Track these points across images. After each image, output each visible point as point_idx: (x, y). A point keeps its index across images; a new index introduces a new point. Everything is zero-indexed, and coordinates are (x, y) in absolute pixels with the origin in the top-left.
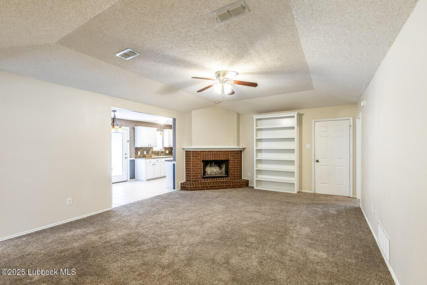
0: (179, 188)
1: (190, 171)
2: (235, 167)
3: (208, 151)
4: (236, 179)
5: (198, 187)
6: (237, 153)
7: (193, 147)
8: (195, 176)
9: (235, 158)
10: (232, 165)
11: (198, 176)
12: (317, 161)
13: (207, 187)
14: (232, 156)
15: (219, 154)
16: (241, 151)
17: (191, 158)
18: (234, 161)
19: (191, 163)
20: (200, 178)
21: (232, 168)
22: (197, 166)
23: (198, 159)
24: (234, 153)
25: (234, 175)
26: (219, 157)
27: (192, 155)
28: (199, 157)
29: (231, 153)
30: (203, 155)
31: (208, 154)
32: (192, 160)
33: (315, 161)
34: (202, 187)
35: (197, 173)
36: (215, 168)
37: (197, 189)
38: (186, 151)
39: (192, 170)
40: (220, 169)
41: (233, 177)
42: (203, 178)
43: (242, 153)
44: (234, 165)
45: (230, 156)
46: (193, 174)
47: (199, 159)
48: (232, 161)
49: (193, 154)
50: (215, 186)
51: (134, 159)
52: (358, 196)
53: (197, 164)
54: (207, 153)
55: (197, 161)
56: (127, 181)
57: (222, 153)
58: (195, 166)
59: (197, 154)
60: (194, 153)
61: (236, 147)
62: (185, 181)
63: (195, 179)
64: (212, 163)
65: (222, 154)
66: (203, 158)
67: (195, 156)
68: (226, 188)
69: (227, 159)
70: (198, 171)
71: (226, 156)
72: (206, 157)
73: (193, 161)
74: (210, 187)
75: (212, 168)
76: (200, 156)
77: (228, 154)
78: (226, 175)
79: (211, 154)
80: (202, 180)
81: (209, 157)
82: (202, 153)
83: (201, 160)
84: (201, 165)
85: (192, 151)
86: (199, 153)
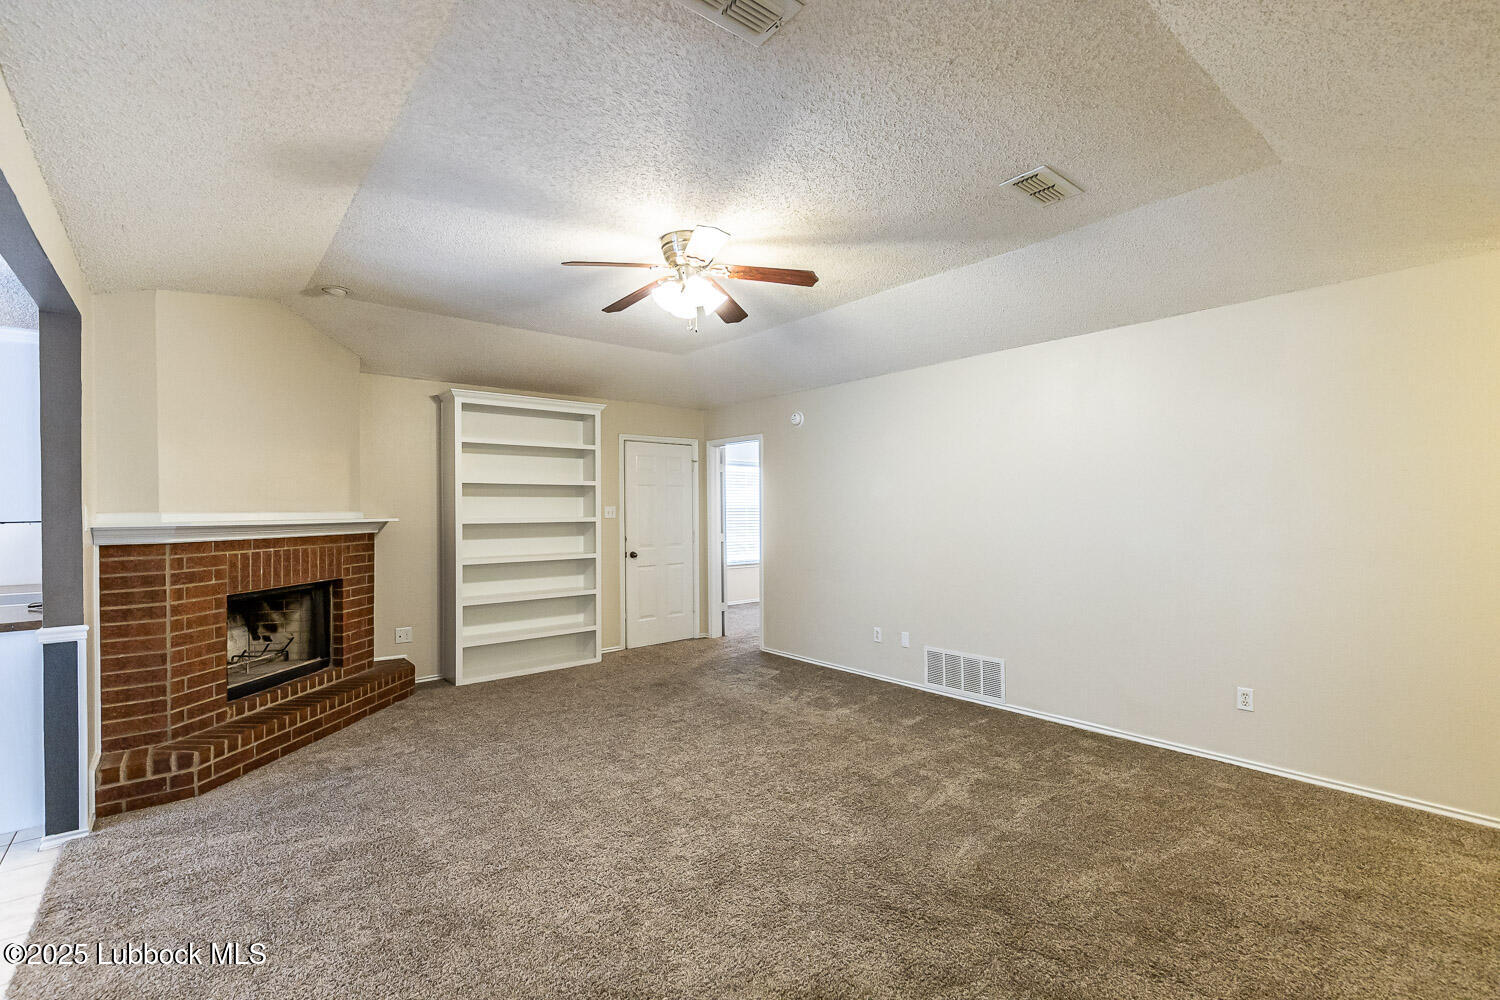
1: (161, 675)
2: (357, 614)
3: (259, 543)
6: (367, 545)
7: (170, 518)
8: (189, 699)
9: (357, 570)
10: (353, 604)
11: (208, 692)
12: (633, 555)
14: (349, 561)
17: (168, 587)
18: (358, 581)
19: (168, 620)
20: (215, 705)
23: (205, 591)
24: (356, 548)
25: (357, 647)
27: (168, 572)
28: (213, 581)
29: (348, 547)
30: (233, 565)
31: (256, 557)
32: (169, 603)
33: (628, 554)
35: (202, 680)
38: (101, 548)
39: (169, 666)
41: (356, 658)
42: (229, 698)
43: (375, 544)
44: (359, 602)
45: (344, 561)
46: (178, 686)
47: (215, 590)
48: (351, 582)
49: (179, 563)
52: (715, 632)
54: (250, 552)
55: (200, 607)
58: (189, 639)
59: (200, 561)
60: (185, 556)
63: (192, 714)
65: (314, 553)
66: (233, 580)
67: (191, 578)
69: (334, 576)
70: (204, 664)
71: (331, 564)
72: (245, 578)
73: (175, 610)
74: (299, 732)
76: (219, 575)
78: (319, 659)
79: (270, 555)
80: (226, 712)
81: (259, 576)
82: (227, 553)
83: (223, 596)
84: (220, 628)
85: (174, 546)
86: (213, 554)
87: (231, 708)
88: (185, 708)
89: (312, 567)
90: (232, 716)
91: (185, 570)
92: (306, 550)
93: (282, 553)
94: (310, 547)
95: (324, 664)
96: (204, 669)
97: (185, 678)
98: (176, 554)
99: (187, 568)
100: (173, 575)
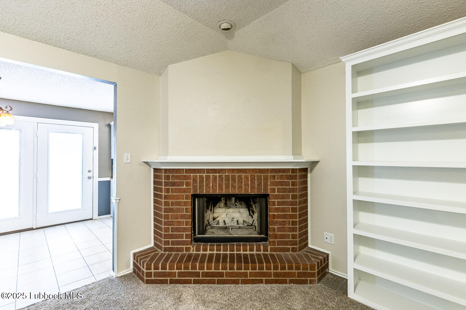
0: (128, 267)
2: (284, 216)
3: (208, 171)
4: (288, 250)
5: (170, 274)
6: (290, 176)
7: (170, 159)
8: (171, 236)
9: (284, 190)
10: (277, 210)
11: (181, 236)
13: (197, 275)
14: (277, 184)
15: (240, 177)
16: (306, 170)
18: (283, 197)
19: (163, 200)
20: (184, 243)
21: (279, 217)
22: (179, 210)
23: (180, 191)
24: (281, 177)
25: (282, 236)
26: (240, 187)
27: (163, 180)
28: (185, 187)
29: (274, 176)
30: (195, 180)
31: (208, 178)
34: (180, 274)
35: (178, 230)
36: (237, 210)
37: (169, 279)
38: (154, 169)
40: (250, 215)
41: (280, 243)
42: (197, 240)
43: (309, 175)
44: (284, 210)
45: (273, 184)
47: (185, 191)
48: (276, 197)
49: (167, 177)
50: (221, 275)
51: (109, 180)
53: (179, 204)
54: (204, 175)
55: (178, 197)
56: (92, 219)
57: (249, 175)
58: (171, 210)
59: (177, 177)
61: (290, 159)
62: (152, 245)
63: (173, 243)
64: (230, 199)
65: (247, 178)
66: (195, 187)
67: (173, 184)
68: (253, 282)
69: (262, 192)
70: (179, 223)
71: (259, 185)
72: (201, 187)
73: (166, 197)
74: (206, 275)
75: (231, 210)
76: (187, 184)
77: (266, 178)
78: (262, 236)
79: (216, 177)
80: (190, 247)
81: (210, 187)
82: (192, 175)
83: (190, 194)
84: (187, 208)
85: (166, 170)
86: (184, 174)
87: (193, 247)
88: (170, 240)
89: (245, 185)
90: (193, 250)
91: (171, 180)
92: (240, 176)
93: (224, 176)
94: (243, 175)
95: (265, 240)
96: (179, 225)
97: (170, 227)
98: (166, 173)
99: (172, 180)
100: (165, 182)
